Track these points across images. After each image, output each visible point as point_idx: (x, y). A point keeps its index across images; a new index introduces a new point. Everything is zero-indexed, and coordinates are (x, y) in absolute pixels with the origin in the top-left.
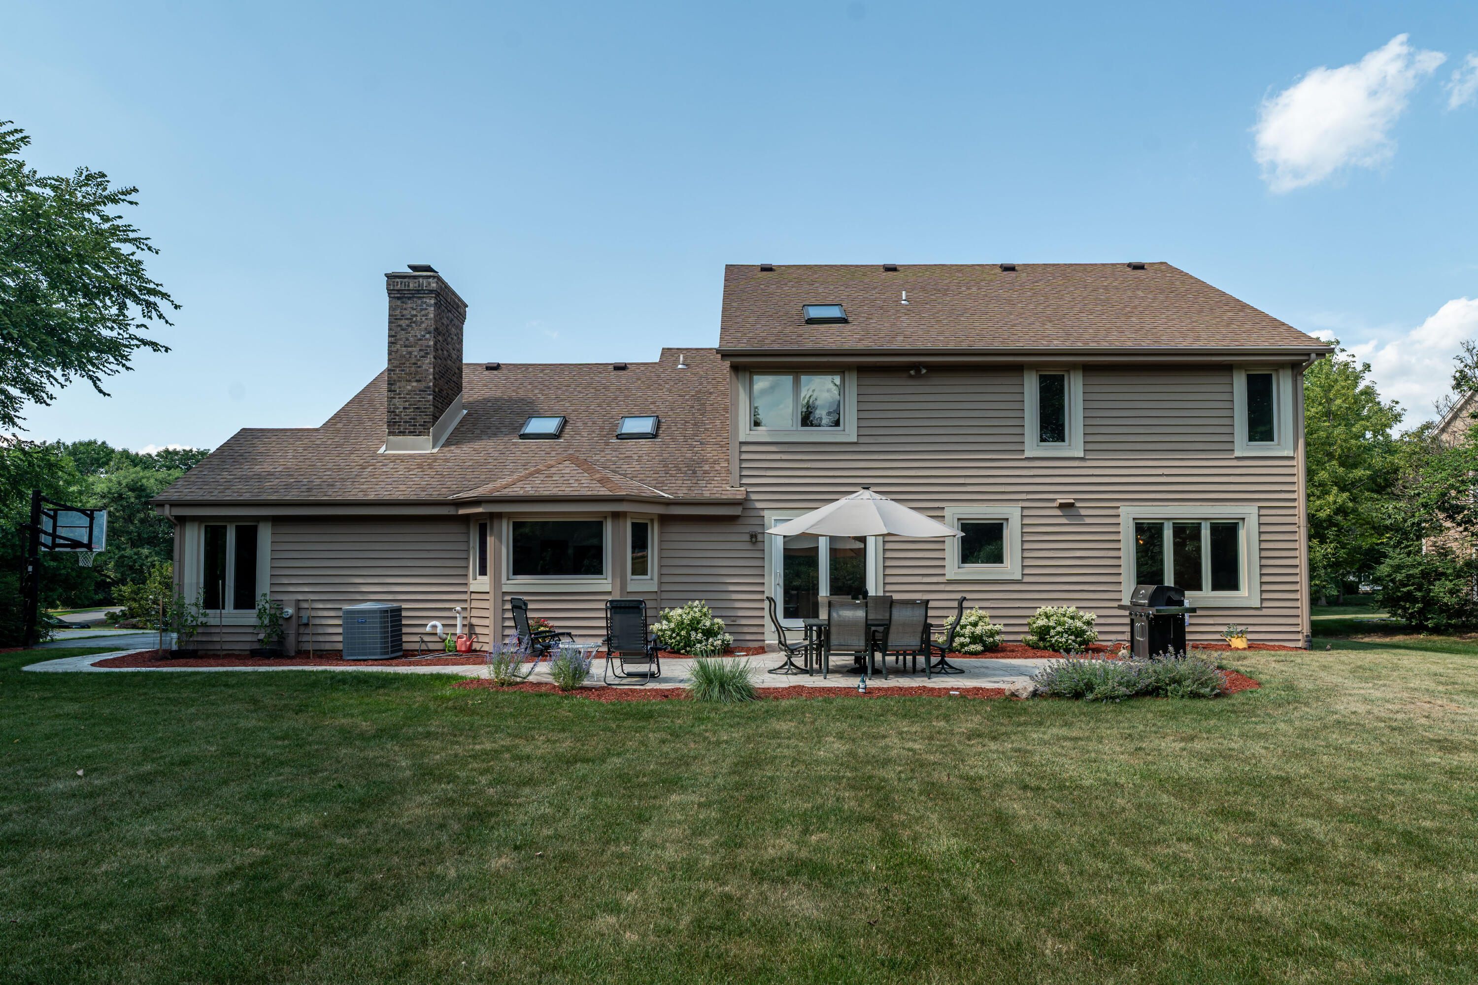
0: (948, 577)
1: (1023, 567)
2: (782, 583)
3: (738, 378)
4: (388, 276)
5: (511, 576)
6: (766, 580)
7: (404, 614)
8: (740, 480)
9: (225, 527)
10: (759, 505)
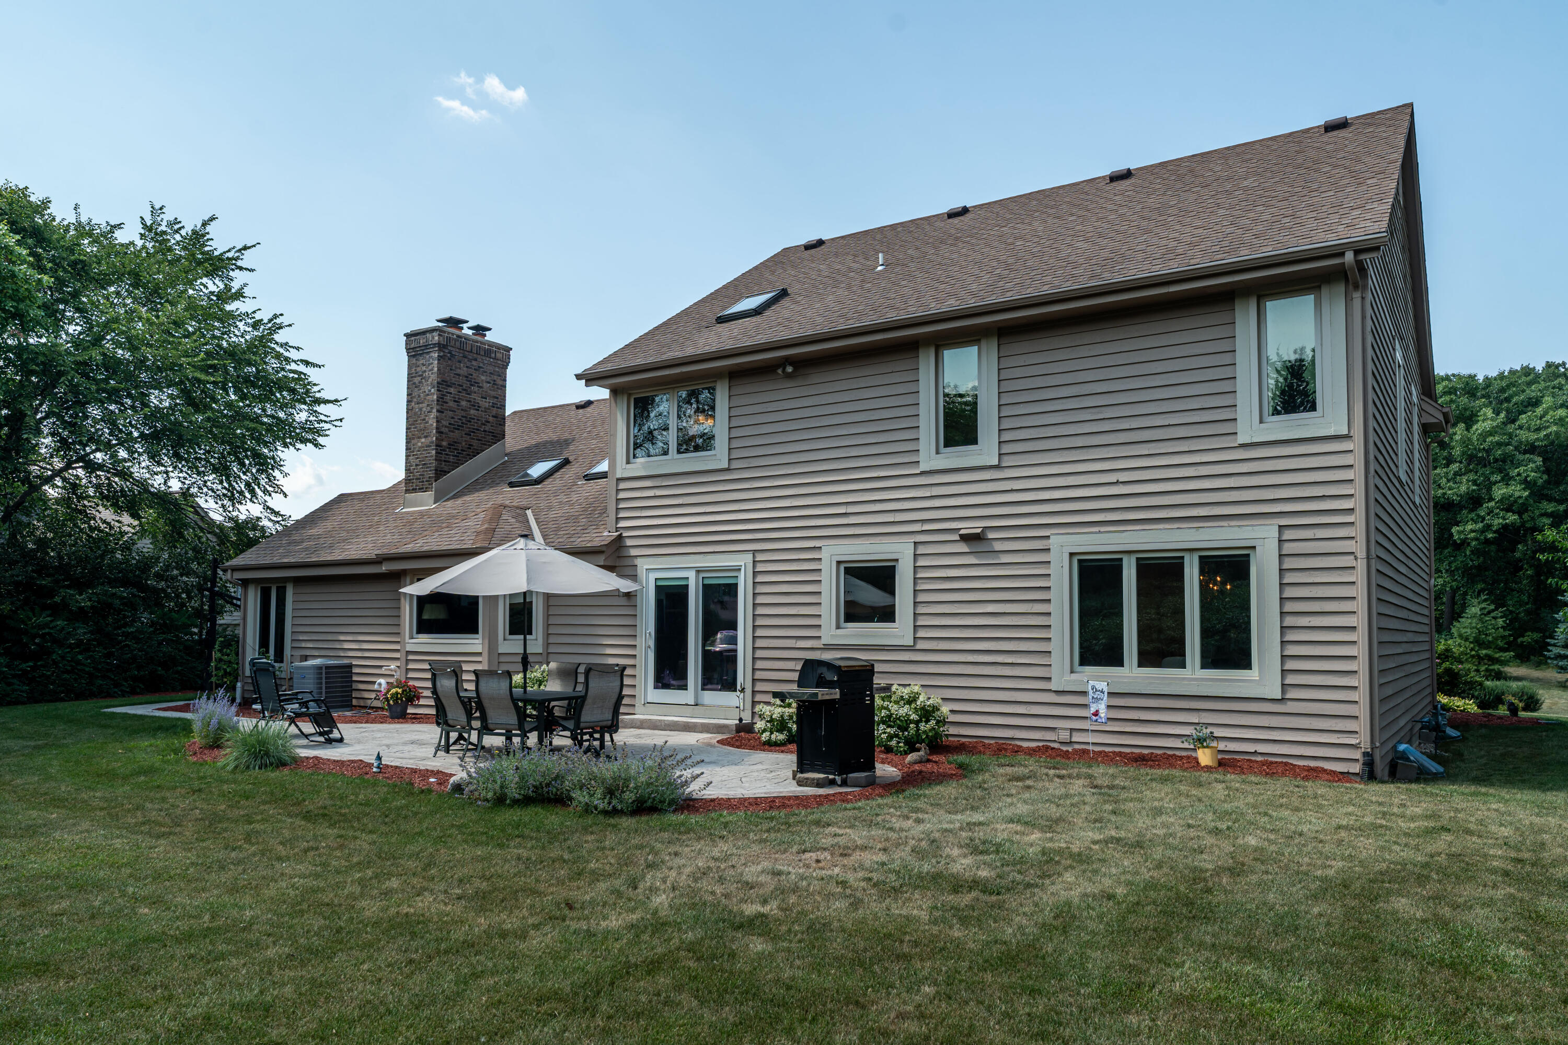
0: (825, 640)
1: (916, 627)
2: (652, 646)
3: (616, 402)
4: (407, 335)
5: (415, 635)
6: (637, 643)
7: (355, 670)
8: (617, 523)
9: (270, 588)
10: (633, 552)
